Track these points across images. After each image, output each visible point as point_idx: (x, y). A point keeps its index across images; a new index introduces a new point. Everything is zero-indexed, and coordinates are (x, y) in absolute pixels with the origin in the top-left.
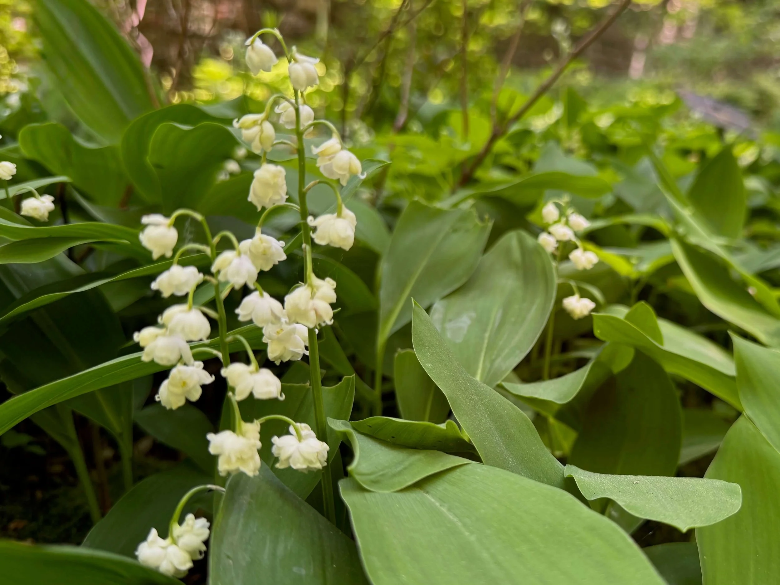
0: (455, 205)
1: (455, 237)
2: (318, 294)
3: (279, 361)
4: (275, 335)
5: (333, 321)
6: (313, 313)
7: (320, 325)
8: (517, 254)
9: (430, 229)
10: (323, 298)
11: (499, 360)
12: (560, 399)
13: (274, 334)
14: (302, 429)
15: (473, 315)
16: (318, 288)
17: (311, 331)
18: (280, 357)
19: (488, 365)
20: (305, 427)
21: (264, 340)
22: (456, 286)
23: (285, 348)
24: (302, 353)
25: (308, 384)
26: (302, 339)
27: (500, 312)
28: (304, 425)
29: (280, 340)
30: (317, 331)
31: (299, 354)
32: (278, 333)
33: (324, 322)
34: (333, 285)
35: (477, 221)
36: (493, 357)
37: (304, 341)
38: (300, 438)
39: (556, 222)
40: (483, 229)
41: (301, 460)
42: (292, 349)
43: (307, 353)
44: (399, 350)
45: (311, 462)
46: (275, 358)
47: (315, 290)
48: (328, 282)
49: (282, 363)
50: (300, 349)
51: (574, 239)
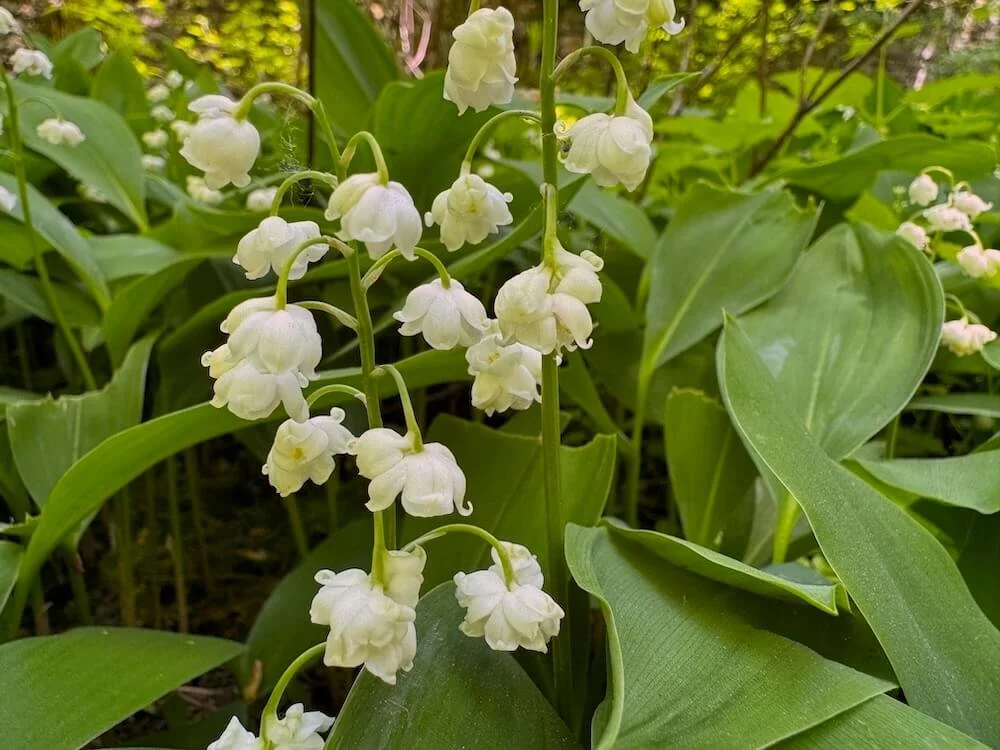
0: (759, 188)
1: (758, 231)
2: (565, 283)
3: (493, 410)
4: (485, 364)
5: (591, 341)
6: (551, 322)
7: (563, 349)
8: (855, 256)
9: (721, 220)
10: (574, 293)
11: (843, 418)
12: (984, 504)
13: (483, 362)
14: (514, 557)
15: (792, 343)
16: (565, 269)
17: (547, 360)
18: (492, 404)
19: (823, 425)
20: (522, 552)
21: (471, 371)
22: (760, 300)
23: (501, 389)
24: (530, 399)
25: (540, 438)
26: (531, 372)
27: (837, 340)
28: (518, 547)
29: (494, 374)
30: (559, 360)
31: (524, 400)
32: (491, 359)
33: (575, 343)
34: (597, 265)
35: (795, 206)
36: (831, 411)
37: (536, 377)
38: (509, 577)
39: (933, 204)
40: (805, 218)
41: (507, 633)
42: (512, 391)
43: (539, 399)
44: (675, 389)
45: (525, 639)
46: (483, 404)
47: (559, 274)
48: (587, 259)
49: (496, 413)
50: (527, 393)
51: (969, 228)
